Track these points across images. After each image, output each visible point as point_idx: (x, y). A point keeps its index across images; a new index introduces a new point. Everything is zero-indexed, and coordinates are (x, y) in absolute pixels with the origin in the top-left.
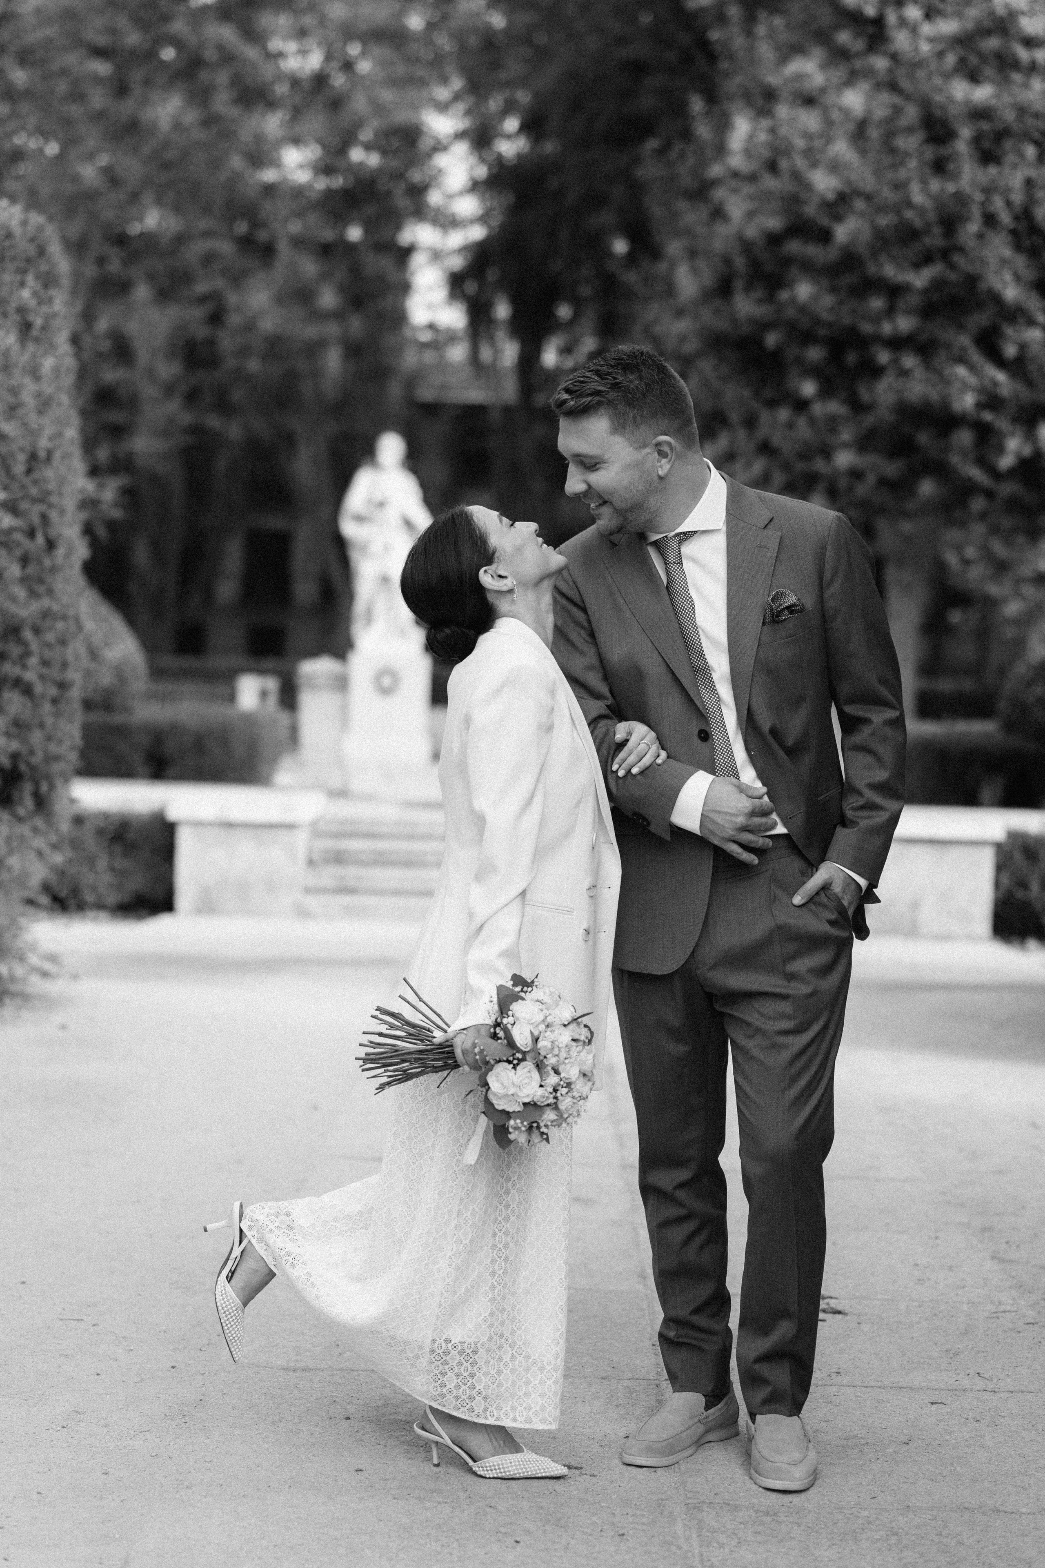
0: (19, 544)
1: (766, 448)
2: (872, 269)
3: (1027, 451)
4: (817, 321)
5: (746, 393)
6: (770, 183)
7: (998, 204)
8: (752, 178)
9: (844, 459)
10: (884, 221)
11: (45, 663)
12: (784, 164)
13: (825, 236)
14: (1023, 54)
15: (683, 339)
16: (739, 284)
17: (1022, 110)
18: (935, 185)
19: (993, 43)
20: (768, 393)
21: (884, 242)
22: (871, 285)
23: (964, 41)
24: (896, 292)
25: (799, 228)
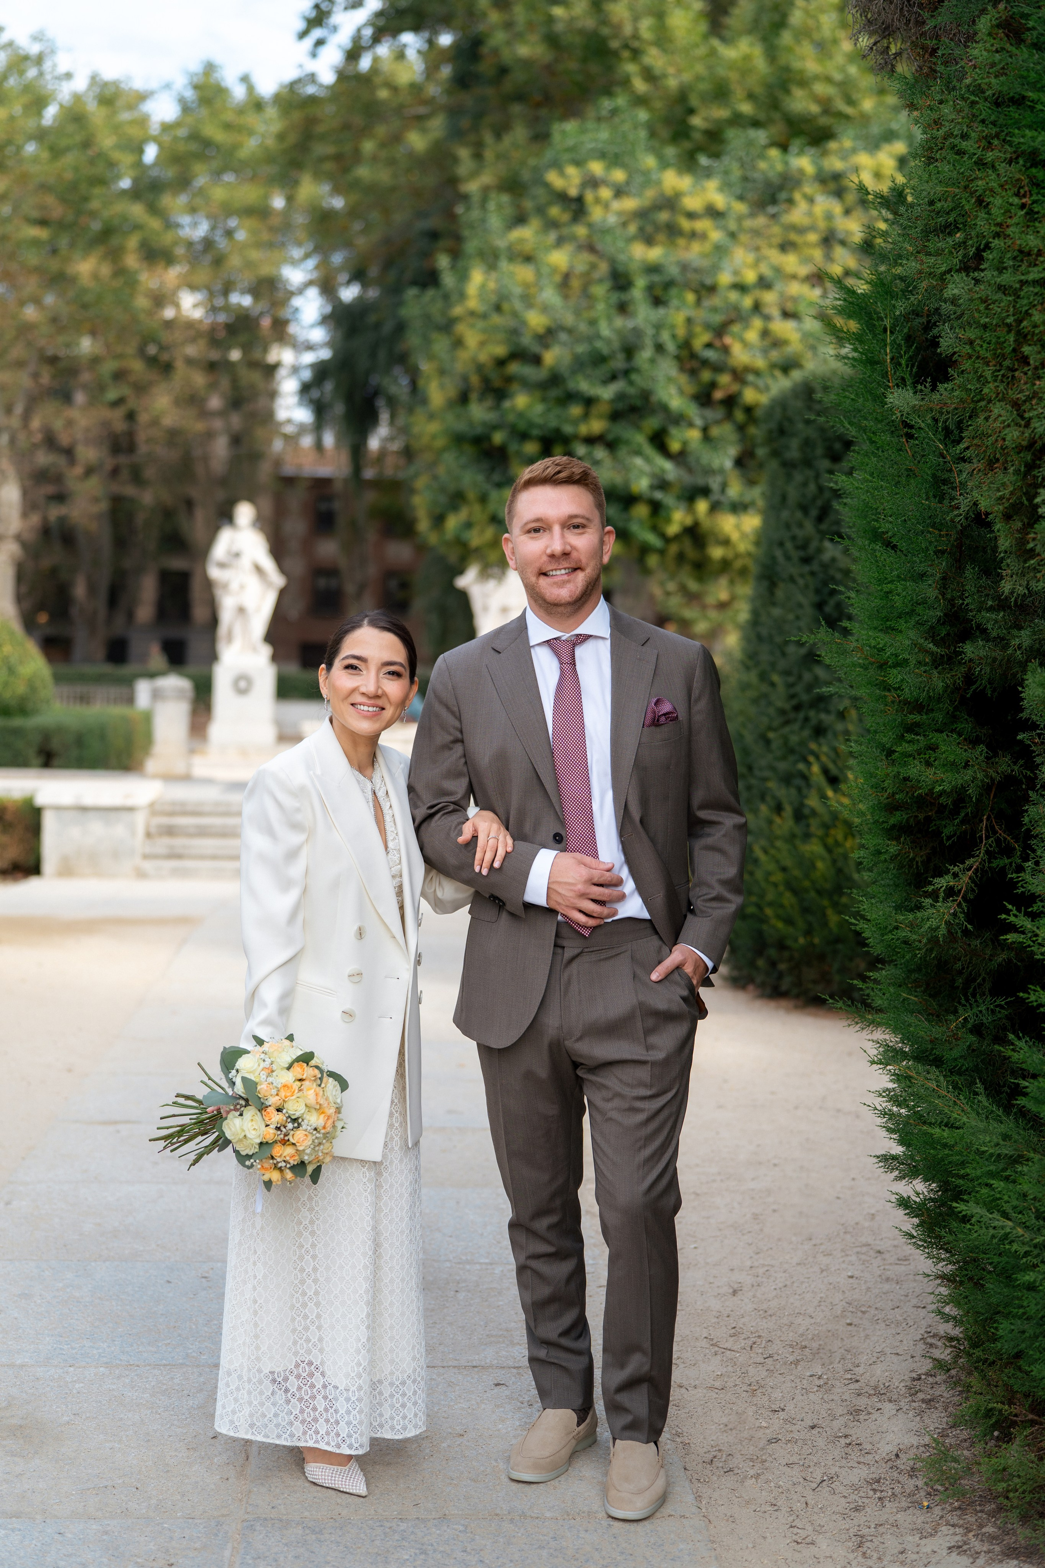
2: (571, 385)
3: (689, 521)
4: (531, 425)
5: (480, 478)
6: (497, 319)
7: (665, 337)
8: (484, 316)
10: (581, 349)
12: (506, 306)
13: (537, 360)
14: (685, 224)
15: (434, 437)
16: (474, 396)
17: (685, 267)
18: (619, 322)
19: (664, 216)
20: (496, 477)
21: (580, 365)
22: (570, 397)
23: (642, 214)
24: (589, 402)
25: (519, 355)
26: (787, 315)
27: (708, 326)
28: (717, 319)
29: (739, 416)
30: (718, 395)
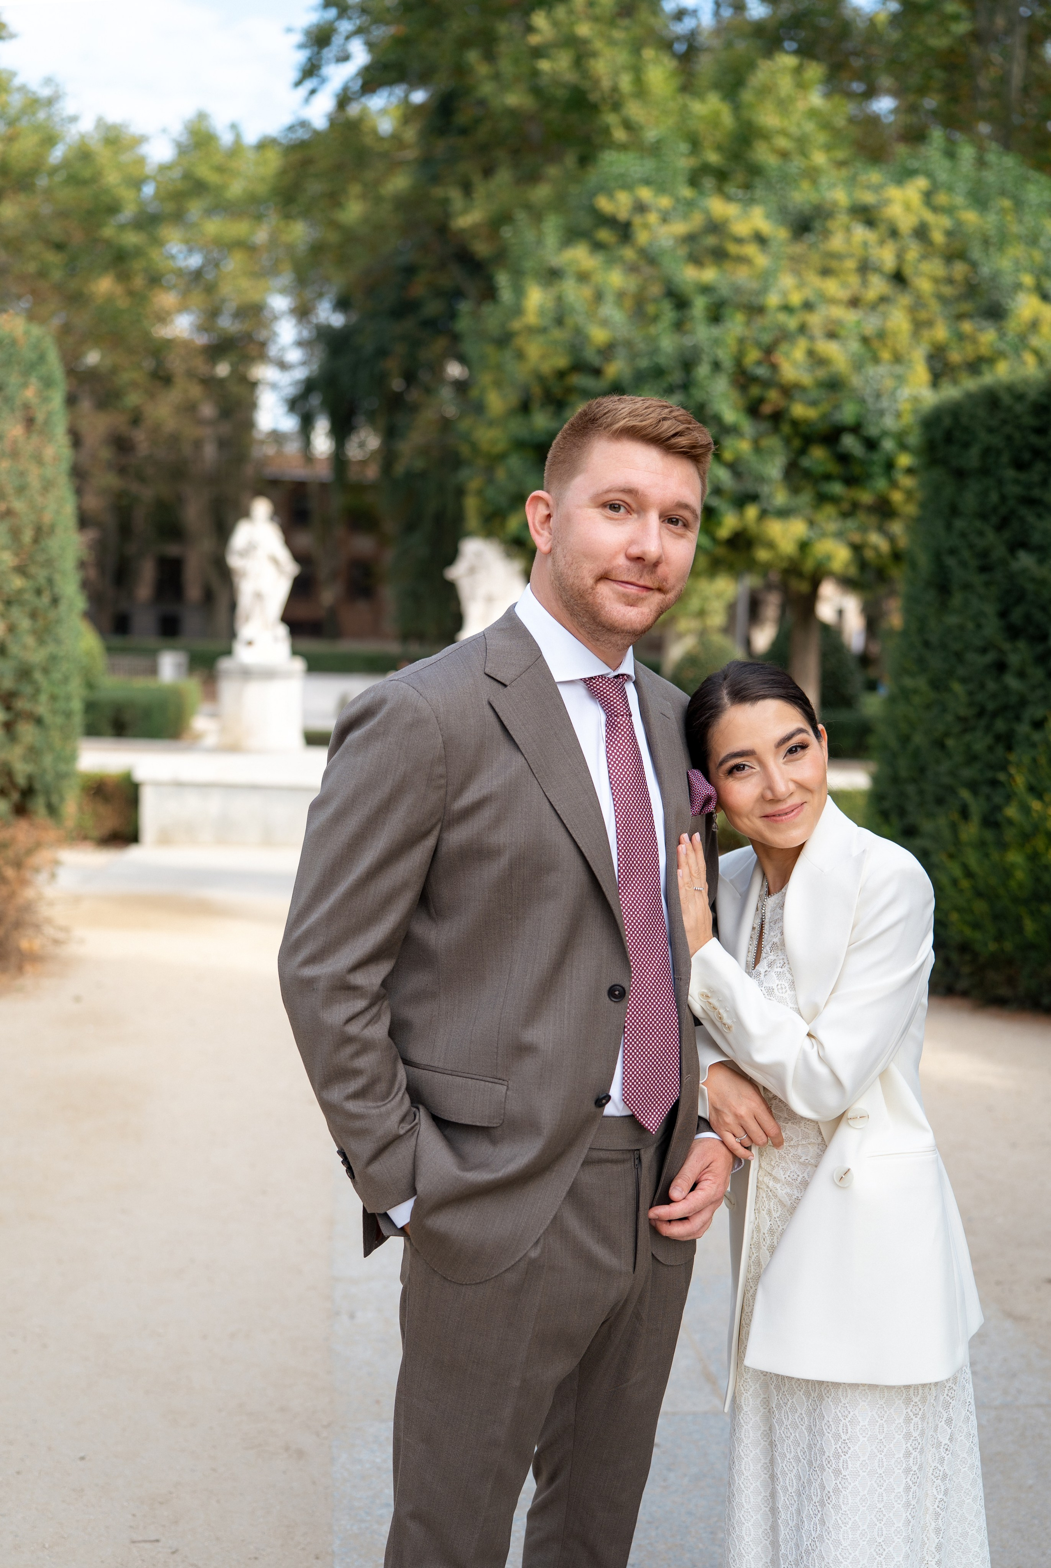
0: (29, 602)
3: (739, 526)
6: (557, 334)
7: (721, 353)
8: (543, 330)
10: (644, 363)
11: (53, 698)
12: (570, 321)
13: (597, 372)
14: (733, 248)
15: (494, 443)
16: (535, 406)
17: (736, 289)
18: (679, 339)
19: (711, 241)
21: (640, 378)
23: (690, 239)
25: (579, 366)
26: (832, 335)
27: (758, 344)
28: (766, 338)
29: (786, 428)
30: (767, 409)
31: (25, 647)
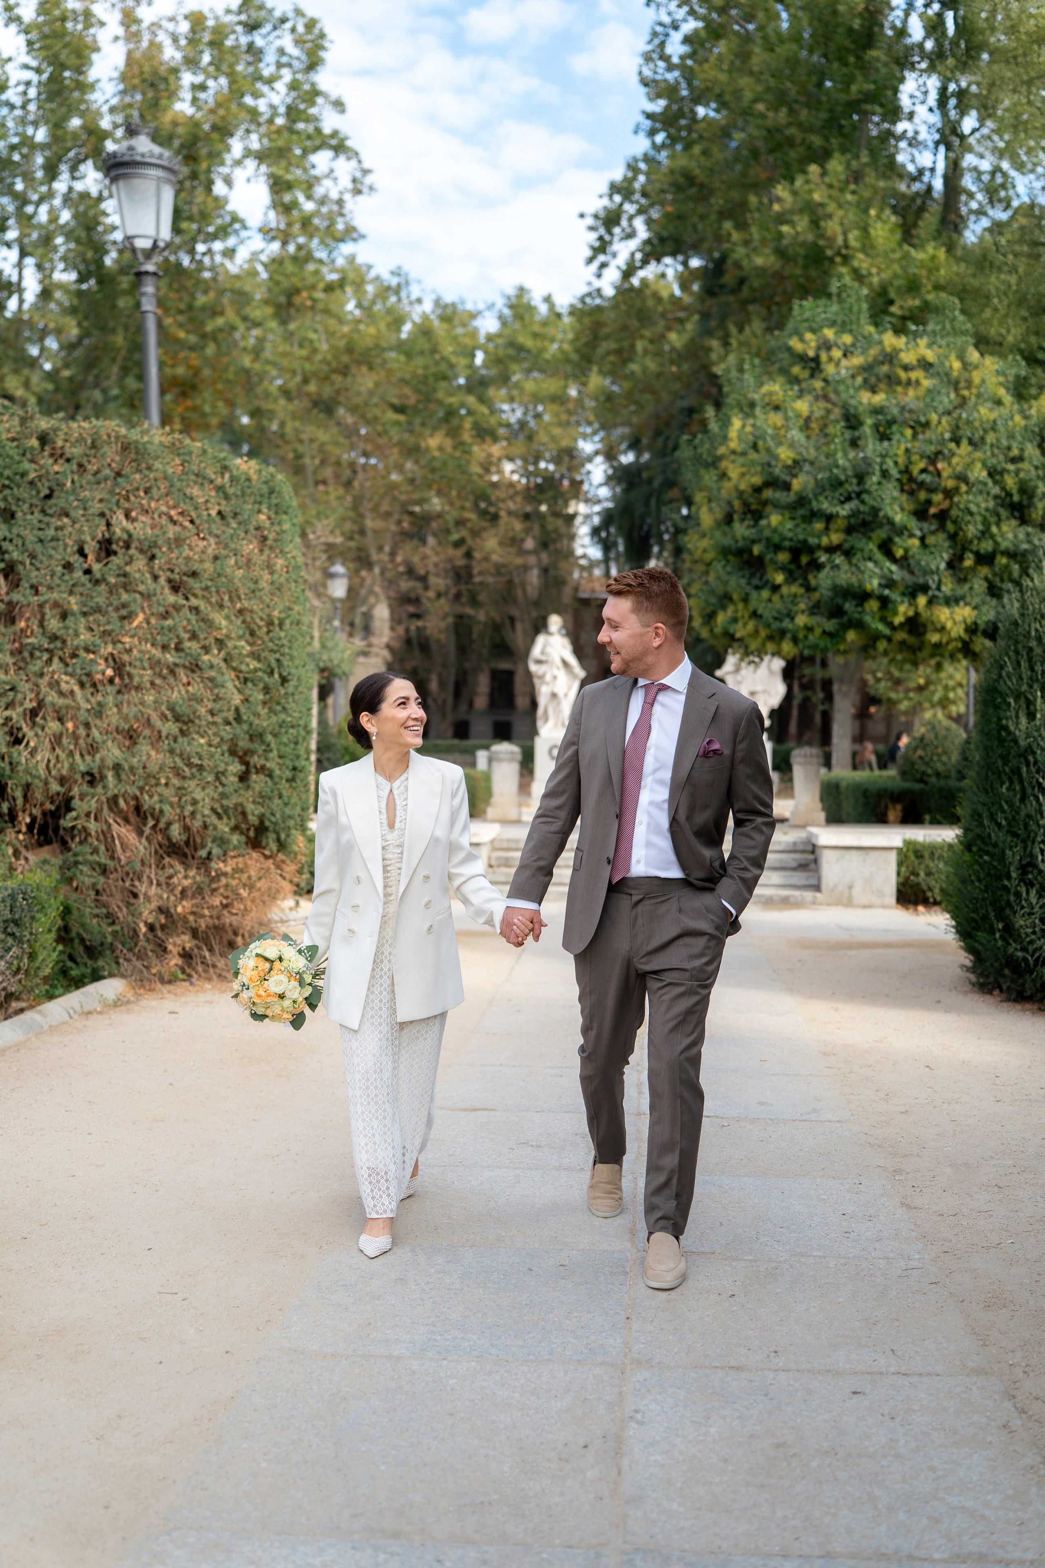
0: (261, 679)
1: (755, 615)
2: (815, 505)
3: (911, 612)
4: (783, 538)
5: (743, 582)
6: (752, 456)
7: (889, 464)
8: (743, 454)
9: (801, 620)
10: (821, 476)
12: (761, 444)
13: (787, 487)
14: (902, 375)
15: (704, 551)
16: (736, 517)
17: (903, 408)
18: (851, 454)
19: (884, 369)
20: (755, 581)
21: (820, 488)
22: (814, 515)
23: (867, 369)
24: (829, 518)
25: (772, 483)
27: (924, 455)
28: (931, 450)
29: (950, 526)
30: (933, 510)
31: (257, 715)
